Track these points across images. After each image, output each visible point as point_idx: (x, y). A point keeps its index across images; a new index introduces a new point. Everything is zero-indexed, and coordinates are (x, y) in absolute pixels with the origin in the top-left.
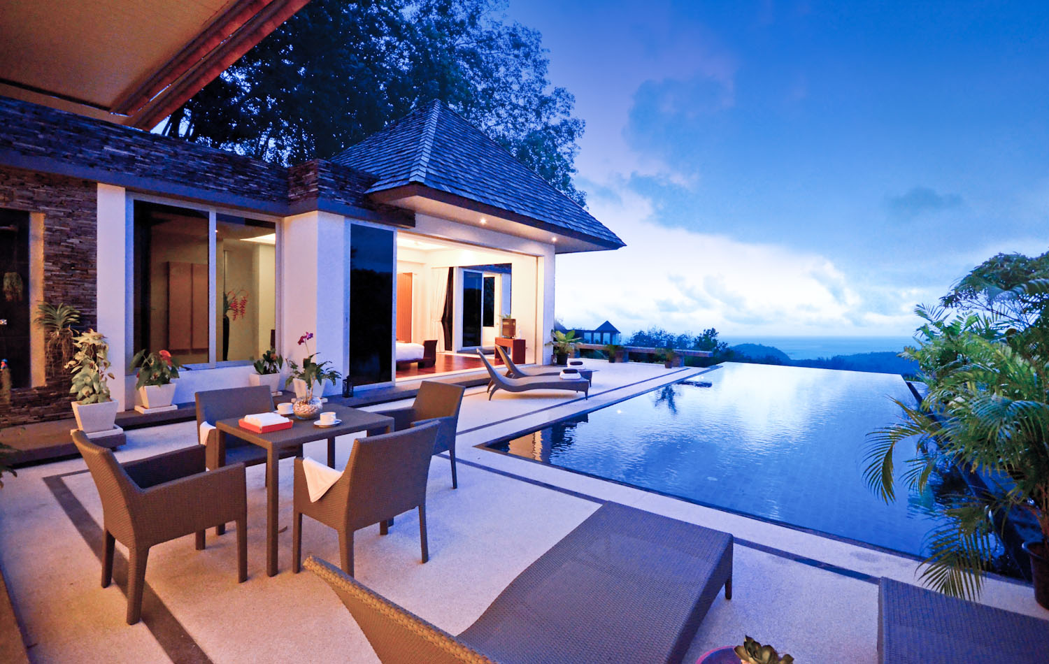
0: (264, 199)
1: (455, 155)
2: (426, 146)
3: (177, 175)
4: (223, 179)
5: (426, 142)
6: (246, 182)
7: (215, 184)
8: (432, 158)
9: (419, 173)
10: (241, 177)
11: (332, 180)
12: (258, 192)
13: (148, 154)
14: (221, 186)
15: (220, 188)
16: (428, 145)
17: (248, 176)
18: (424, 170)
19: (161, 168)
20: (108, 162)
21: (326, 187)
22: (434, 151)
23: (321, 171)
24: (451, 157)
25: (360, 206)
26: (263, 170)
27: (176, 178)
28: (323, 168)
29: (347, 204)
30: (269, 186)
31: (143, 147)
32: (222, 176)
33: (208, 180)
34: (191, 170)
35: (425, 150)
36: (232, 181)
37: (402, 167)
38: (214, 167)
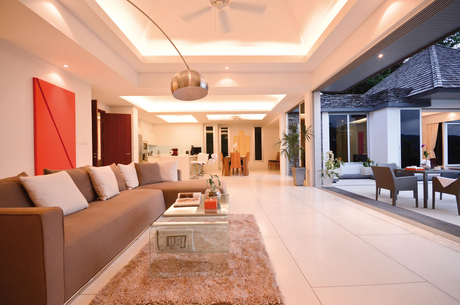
0: (365, 107)
1: (452, 68)
2: (437, 69)
3: (340, 105)
4: (353, 103)
5: (436, 67)
6: (359, 103)
7: (350, 106)
8: (442, 74)
9: (439, 83)
10: (358, 102)
11: (394, 95)
12: (363, 105)
13: (334, 101)
14: (352, 106)
15: (352, 107)
16: (438, 69)
17: (360, 101)
18: (440, 80)
19: (337, 104)
20: (325, 106)
21: (391, 98)
22: (442, 70)
23: (389, 93)
24: (450, 70)
25: (405, 102)
26: (364, 97)
27: (341, 106)
28: (390, 91)
29: (400, 102)
30: (366, 102)
31: (333, 100)
32: (352, 102)
33: (348, 105)
34: (344, 103)
35: (437, 71)
36: (355, 103)
37: (425, 82)
38: (350, 101)
